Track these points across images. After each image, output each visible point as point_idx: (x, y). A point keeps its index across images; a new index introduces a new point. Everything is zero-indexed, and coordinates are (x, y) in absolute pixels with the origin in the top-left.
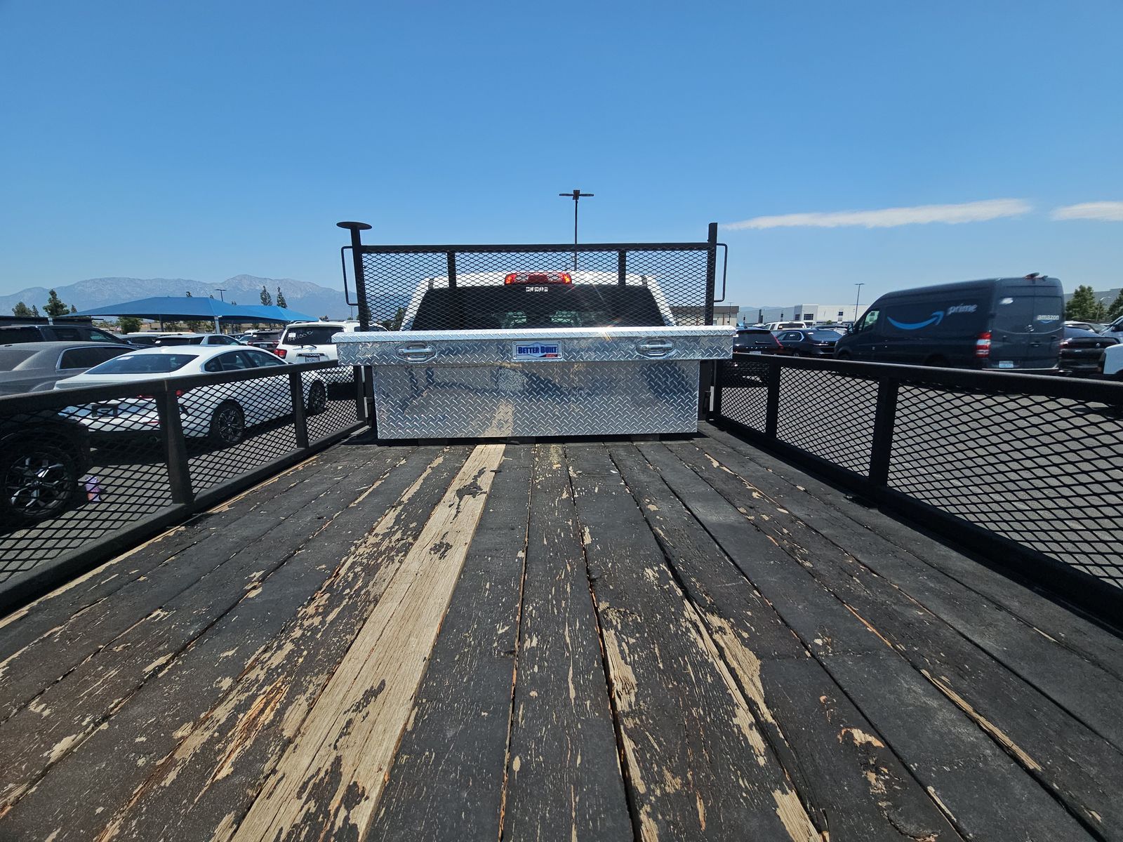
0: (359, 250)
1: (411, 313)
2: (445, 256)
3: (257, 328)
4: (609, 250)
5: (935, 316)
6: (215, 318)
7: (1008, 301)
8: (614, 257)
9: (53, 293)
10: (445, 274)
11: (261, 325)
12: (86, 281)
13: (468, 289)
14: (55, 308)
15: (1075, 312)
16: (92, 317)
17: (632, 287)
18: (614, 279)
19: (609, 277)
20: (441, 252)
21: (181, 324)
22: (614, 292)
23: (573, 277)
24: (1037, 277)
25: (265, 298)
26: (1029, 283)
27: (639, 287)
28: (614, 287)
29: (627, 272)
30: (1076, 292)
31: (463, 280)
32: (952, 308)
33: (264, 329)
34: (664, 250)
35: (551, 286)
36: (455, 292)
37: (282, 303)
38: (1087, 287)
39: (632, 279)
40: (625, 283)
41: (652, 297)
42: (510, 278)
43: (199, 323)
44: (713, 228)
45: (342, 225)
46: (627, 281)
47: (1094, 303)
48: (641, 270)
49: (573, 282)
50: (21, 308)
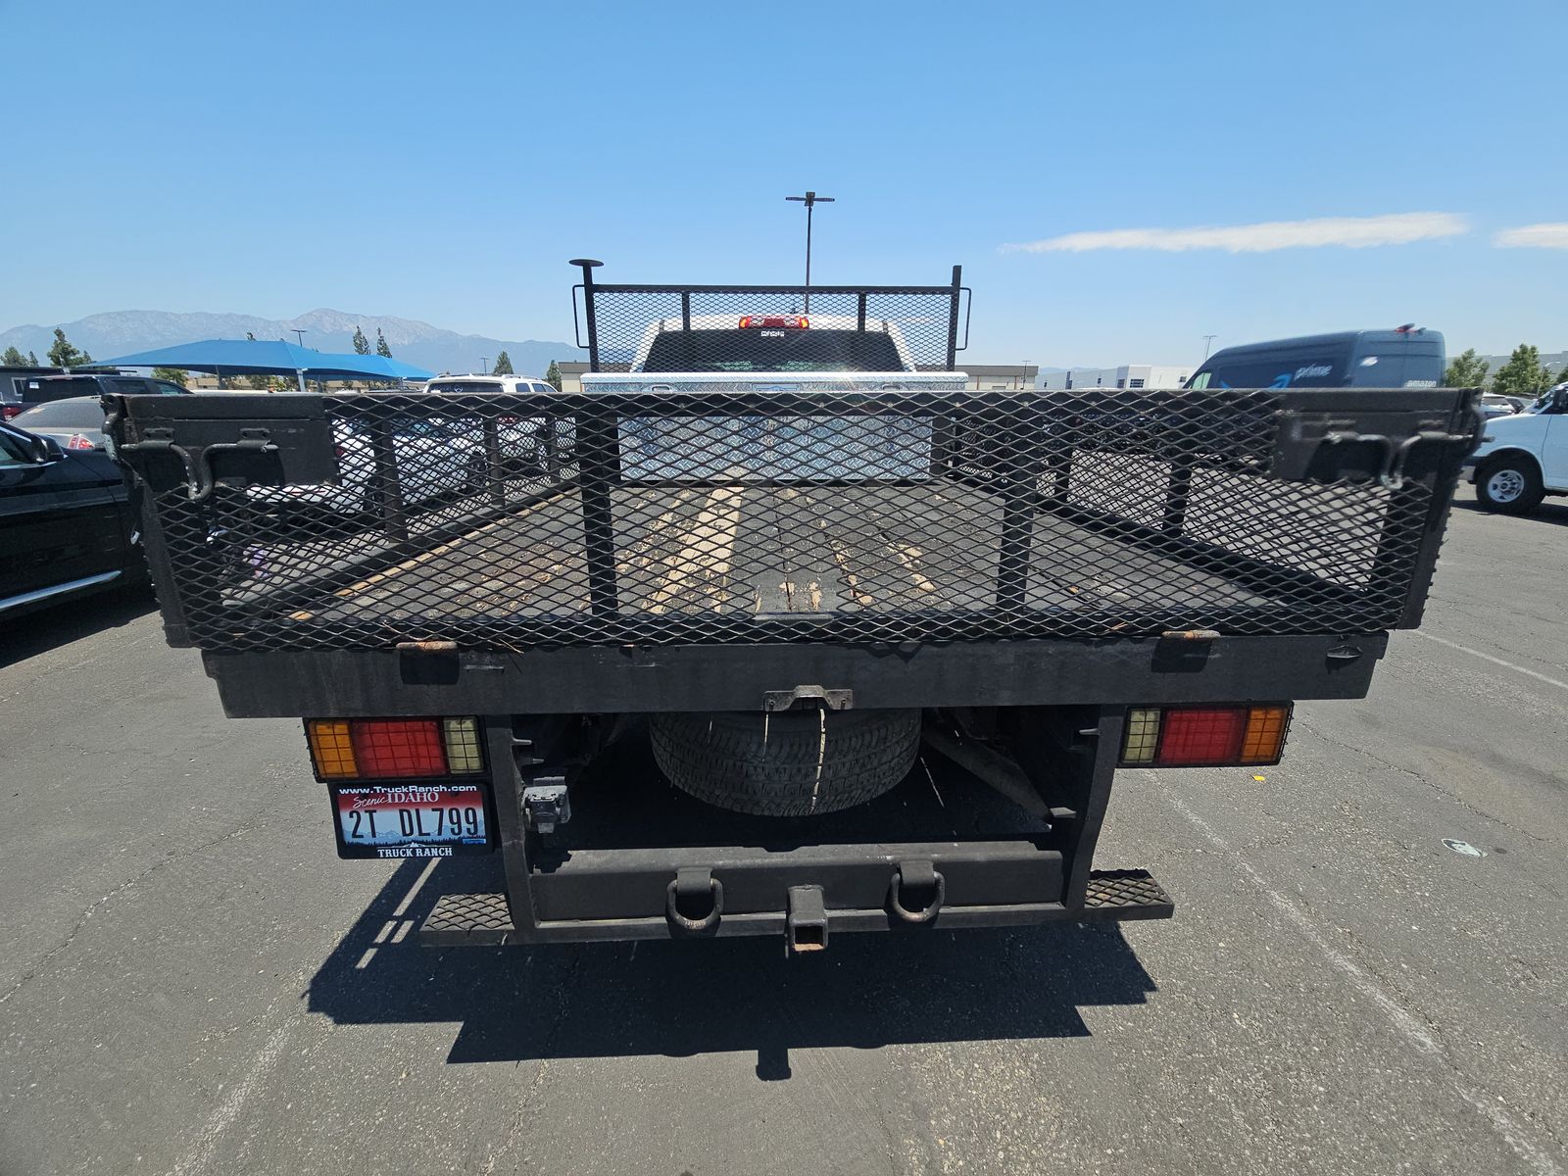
0: (591, 289)
1: (642, 356)
2: (680, 297)
3: (350, 388)
4: (849, 293)
5: (1278, 381)
6: (298, 372)
7: (1370, 361)
8: (854, 300)
9: (59, 333)
10: (679, 316)
11: (356, 383)
12: (98, 316)
13: (703, 332)
14: (63, 353)
15: (1511, 382)
16: (118, 368)
17: (872, 333)
18: (853, 324)
19: (848, 322)
20: (676, 292)
21: (242, 379)
22: (853, 338)
23: (810, 322)
24: (1411, 329)
25: (361, 345)
26: (1400, 337)
27: (879, 333)
28: (853, 332)
29: (867, 317)
30: (1515, 353)
31: (698, 323)
32: (1300, 371)
33: (359, 389)
34: (905, 293)
35: (787, 330)
36: (690, 336)
37: (385, 351)
38: (1529, 347)
39: (871, 324)
40: (864, 328)
41: (893, 344)
42: (744, 321)
43: (269, 379)
44: (957, 270)
45: (574, 262)
46: (866, 327)
47: (1537, 370)
48: (881, 315)
49: (811, 327)
50: (12, 355)
